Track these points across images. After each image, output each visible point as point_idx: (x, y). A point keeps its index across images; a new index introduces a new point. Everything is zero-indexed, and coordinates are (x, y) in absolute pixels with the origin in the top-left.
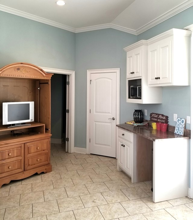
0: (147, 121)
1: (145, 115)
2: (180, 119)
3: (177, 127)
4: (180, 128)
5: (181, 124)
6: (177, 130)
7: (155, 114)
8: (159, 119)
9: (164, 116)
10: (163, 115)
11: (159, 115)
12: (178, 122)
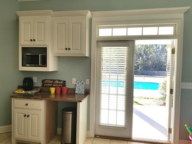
0: (38, 87)
1: (34, 81)
2: (80, 82)
3: (78, 88)
4: (80, 89)
5: (81, 86)
6: (77, 91)
7: (49, 80)
8: (55, 84)
9: (61, 81)
10: (59, 81)
11: (54, 81)
12: (78, 84)
